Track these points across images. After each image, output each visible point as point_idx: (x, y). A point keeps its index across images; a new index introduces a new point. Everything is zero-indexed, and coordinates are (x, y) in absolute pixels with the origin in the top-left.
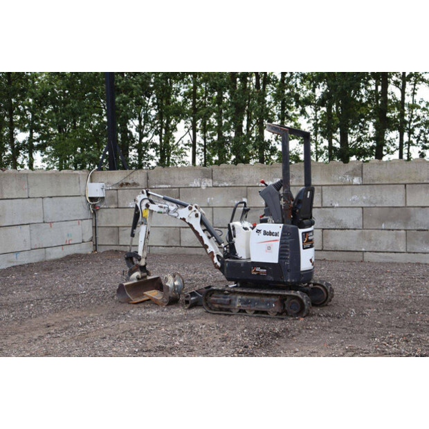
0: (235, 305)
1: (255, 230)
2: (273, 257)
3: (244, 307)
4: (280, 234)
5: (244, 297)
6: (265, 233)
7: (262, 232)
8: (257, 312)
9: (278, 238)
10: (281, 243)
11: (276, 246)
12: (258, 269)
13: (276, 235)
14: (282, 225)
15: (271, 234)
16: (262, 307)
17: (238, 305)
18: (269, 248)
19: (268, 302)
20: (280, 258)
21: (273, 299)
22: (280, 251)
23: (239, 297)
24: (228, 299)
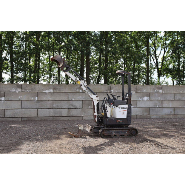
0: (113, 134)
1: (118, 107)
2: (125, 116)
3: (117, 134)
4: (127, 108)
5: (116, 131)
6: (122, 108)
7: (121, 108)
8: (120, 136)
9: (127, 109)
10: (127, 111)
11: (126, 112)
12: (119, 121)
13: (126, 108)
14: (128, 105)
15: (124, 108)
16: (123, 134)
17: (114, 134)
18: (123, 113)
19: (125, 132)
20: (127, 116)
21: (126, 131)
22: (127, 114)
23: (114, 131)
24: (110, 132)
